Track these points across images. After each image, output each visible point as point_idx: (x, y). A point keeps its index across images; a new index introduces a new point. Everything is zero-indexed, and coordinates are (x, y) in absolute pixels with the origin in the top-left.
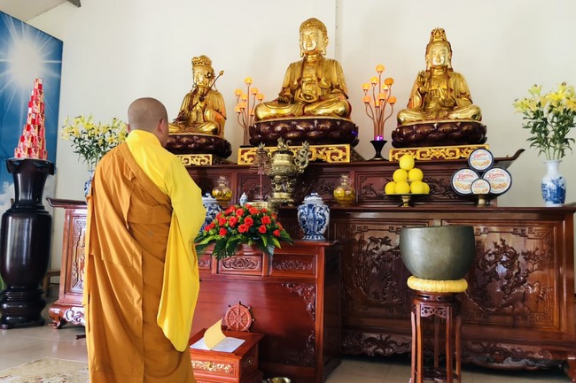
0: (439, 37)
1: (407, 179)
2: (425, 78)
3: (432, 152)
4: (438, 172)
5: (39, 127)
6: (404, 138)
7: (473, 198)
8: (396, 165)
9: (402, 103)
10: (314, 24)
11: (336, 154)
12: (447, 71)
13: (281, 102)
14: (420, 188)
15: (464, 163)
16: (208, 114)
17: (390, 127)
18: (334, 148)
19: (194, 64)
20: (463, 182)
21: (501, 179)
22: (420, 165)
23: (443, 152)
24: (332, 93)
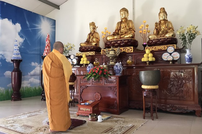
1: (148, 57)
3: (158, 48)
5: (49, 46)
13: (114, 35)
16: (94, 40)
18: (128, 48)
19: (90, 25)
21: (177, 55)
22: (152, 52)
23: (162, 47)
24: (130, 31)
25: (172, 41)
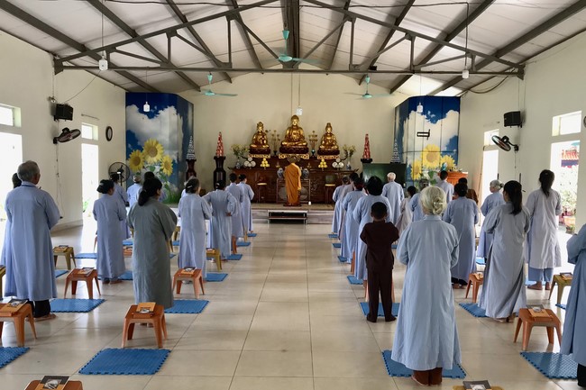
0: (329, 125)
1: (323, 165)
2: (326, 135)
3: (327, 157)
4: (329, 162)
6: (321, 152)
7: (336, 169)
8: (320, 161)
9: (319, 142)
10: (295, 117)
11: (306, 157)
12: (331, 135)
13: (289, 141)
14: (326, 166)
15: (334, 160)
16: (265, 141)
17: (317, 149)
18: (304, 155)
20: (335, 165)
22: (325, 160)
23: (331, 157)
24: (301, 138)
25: (336, 152)
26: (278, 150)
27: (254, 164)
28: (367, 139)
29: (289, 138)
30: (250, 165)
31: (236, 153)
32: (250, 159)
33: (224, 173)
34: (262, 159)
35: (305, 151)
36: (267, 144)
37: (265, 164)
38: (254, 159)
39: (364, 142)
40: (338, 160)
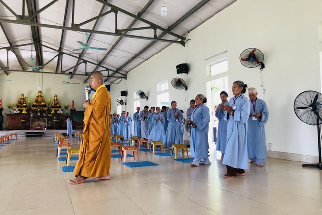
0: (56, 95)
1: (53, 112)
2: (55, 100)
3: (55, 109)
4: (56, 111)
7: (59, 114)
10: (40, 92)
11: (45, 109)
12: (57, 99)
20: (58, 112)
21: (62, 112)
23: (57, 109)
24: (43, 100)
25: (60, 107)
26: (31, 106)
27: (19, 112)
28: (73, 101)
29: (36, 101)
30: (17, 113)
31: (9, 107)
32: (17, 110)
33: (3, 116)
34: (23, 110)
35: (45, 106)
36: (25, 103)
37: (24, 112)
38: (19, 110)
39: (72, 103)
40: (60, 110)
